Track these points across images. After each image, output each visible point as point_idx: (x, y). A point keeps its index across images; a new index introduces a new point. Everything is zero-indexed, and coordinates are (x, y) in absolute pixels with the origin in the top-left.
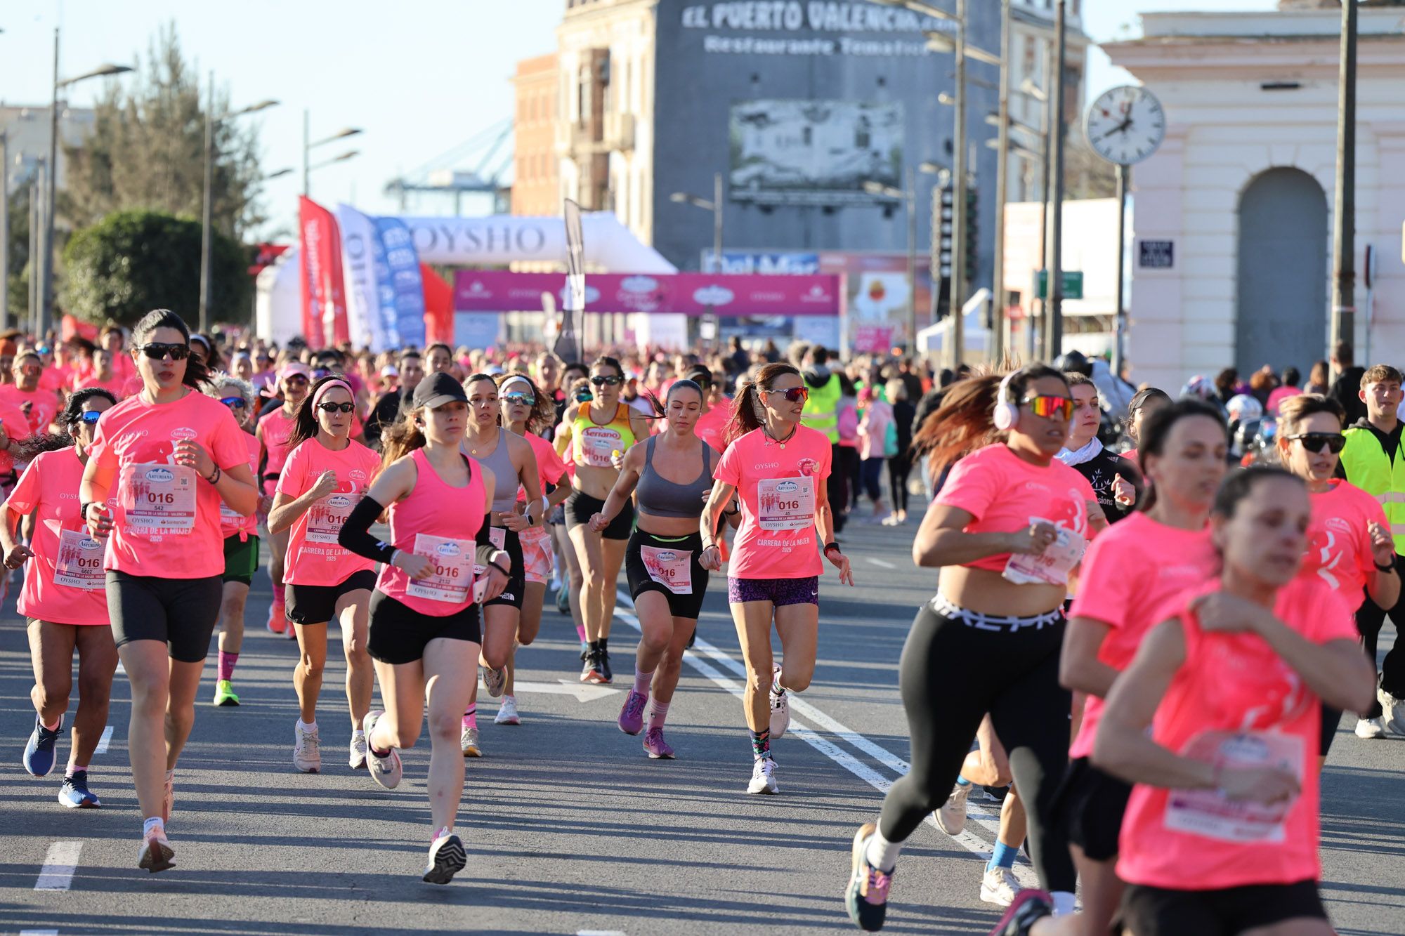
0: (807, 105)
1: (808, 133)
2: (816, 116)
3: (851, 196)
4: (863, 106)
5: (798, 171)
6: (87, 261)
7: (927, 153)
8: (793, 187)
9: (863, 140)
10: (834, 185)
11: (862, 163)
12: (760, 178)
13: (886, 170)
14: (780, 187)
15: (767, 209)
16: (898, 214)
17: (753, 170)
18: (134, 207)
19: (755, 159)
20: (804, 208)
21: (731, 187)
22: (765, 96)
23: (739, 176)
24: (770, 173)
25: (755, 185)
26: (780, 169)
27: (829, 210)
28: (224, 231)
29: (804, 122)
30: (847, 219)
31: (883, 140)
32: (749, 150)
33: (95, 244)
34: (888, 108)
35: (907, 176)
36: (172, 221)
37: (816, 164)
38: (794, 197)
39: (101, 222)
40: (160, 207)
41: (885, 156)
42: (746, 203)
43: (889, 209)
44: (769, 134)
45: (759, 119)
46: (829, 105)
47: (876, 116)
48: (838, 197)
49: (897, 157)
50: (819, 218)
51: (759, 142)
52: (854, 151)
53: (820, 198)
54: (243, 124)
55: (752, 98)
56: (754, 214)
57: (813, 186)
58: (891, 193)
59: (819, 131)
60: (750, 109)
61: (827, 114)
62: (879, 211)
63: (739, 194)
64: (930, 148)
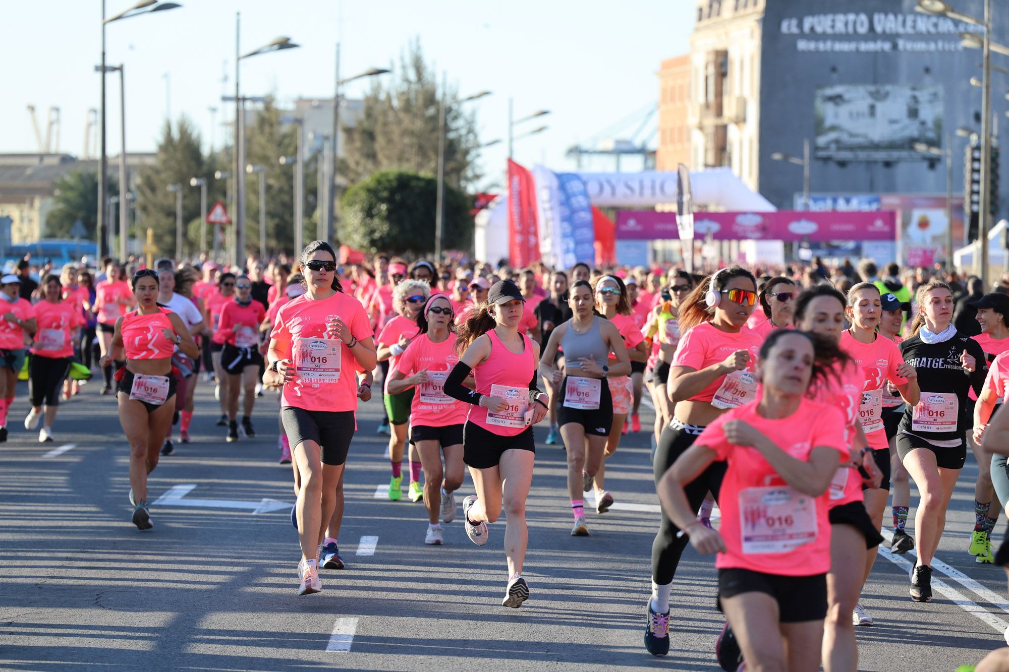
0: (872, 88)
1: (872, 108)
2: (877, 96)
3: (904, 154)
4: (914, 89)
5: (865, 136)
6: (357, 207)
7: (961, 122)
8: (862, 148)
9: (913, 113)
10: (892, 146)
11: (912, 129)
12: (837, 142)
13: (931, 135)
14: (852, 148)
15: (842, 164)
16: (939, 167)
17: (833, 136)
18: (390, 168)
19: (833, 128)
20: (870, 163)
21: (815, 148)
22: (841, 82)
23: (822, 141)
24: (845, 138)
25: (833, 146)
26: (851, 135)
27: (888, 164)
28: (453, 185)
29: (870, 101)
30: (902, 171)
31: (928, 113)
32: (829, 121)
33: (363, 195)
34: (932, 90)
35: (946, 139)
36: (418, 178)
37: (879, 131)
38: (862, 155)
39: (367, 180)
40: (408, 168)
41: (930, 124)
42: (827, 160)
43: (933, 163)
44: (844, 110)
45: (837, 99)
46: (888, 88)
47: (923, 95)
48: (895, 154)
49: (938, 125)
50: (880, 171)
51: (836, 116)
52: (906, 121)
53: (881, 156)
54: (466, 108)
55: (831, 84)
56: (833, 168)
57: (876, 147)
58: (934, 151)
59: (880, 107)
60: (830, 92)
61: (887, 94)
62: (925, 165)
63: (822, 154)
64: (963, 118)
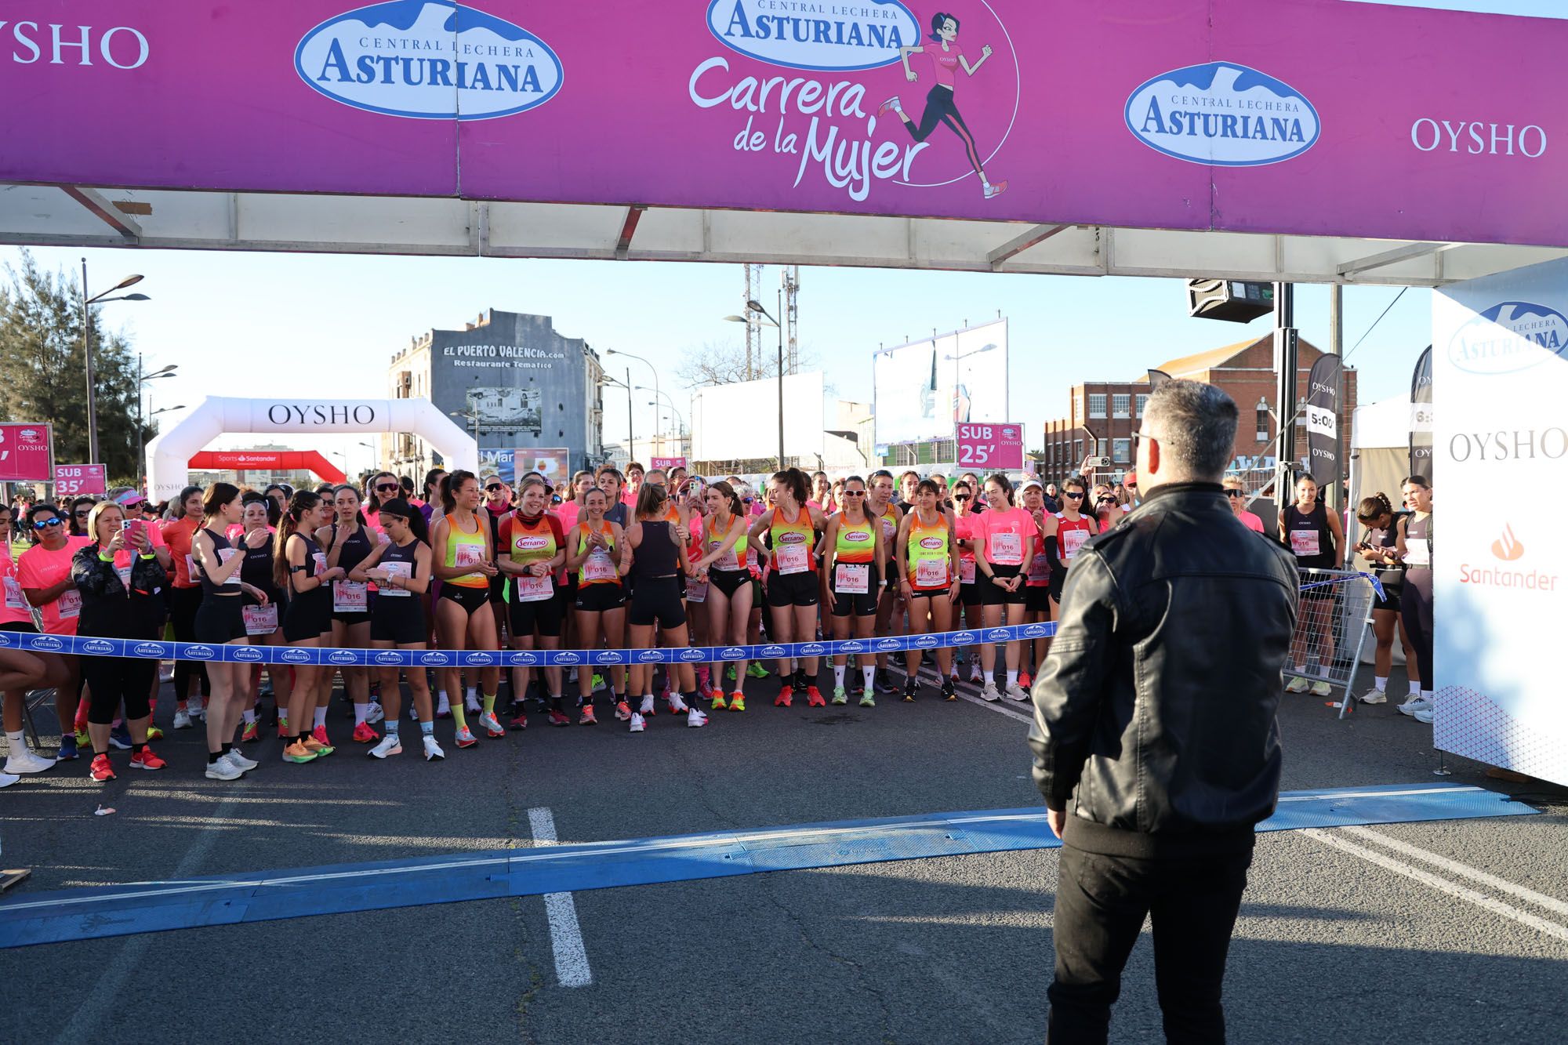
0: (500, 389)
1: (501, 400)
2: (503, 394)
3: (520, 428)
4: (524, 390)
5: (497, 417)
7: (552, 410)
8: (495, 424)
9: (524, 404)
10: (512, 423)
11: (524, 414)
12: (480, 420)
13: (535, 417)
14: (489, 425)
15: (484, 434)
16: (540, 435)
17: (477, 417)
19: (478, 412)
20: (500, 433)
21: (467, 425)
22: (481, 386)
23: (471, 420)
24: (485, 418)
25: (477, 423)
26: (488, 417)
27: (511, 434)
29: (499, 396)
30: (519, 437)
31: (533, 404)
32: (475, 409)
34: (534, 390)
35: (544, 420)
37: (504, 414)
38: (495, 428)
41: (534, 411)
42: (474, 431)
43: (536, 435)
44: (483, 402)
45: (479, 395)
46: (509, 389)
47: (530, 394)
48: (515, 428)
49: (539, 411)
50: (506, 437)
51: (479, 406)
52: (521, 409)
53: (507, 429)
55: (476, 388)
57: (504, 424)
58: (538, 428)
59: (504, 399)
60: (474, 391)
61: (509, 392)
62: (533, 433)
63: (470, 428)
64: (553, 409)
